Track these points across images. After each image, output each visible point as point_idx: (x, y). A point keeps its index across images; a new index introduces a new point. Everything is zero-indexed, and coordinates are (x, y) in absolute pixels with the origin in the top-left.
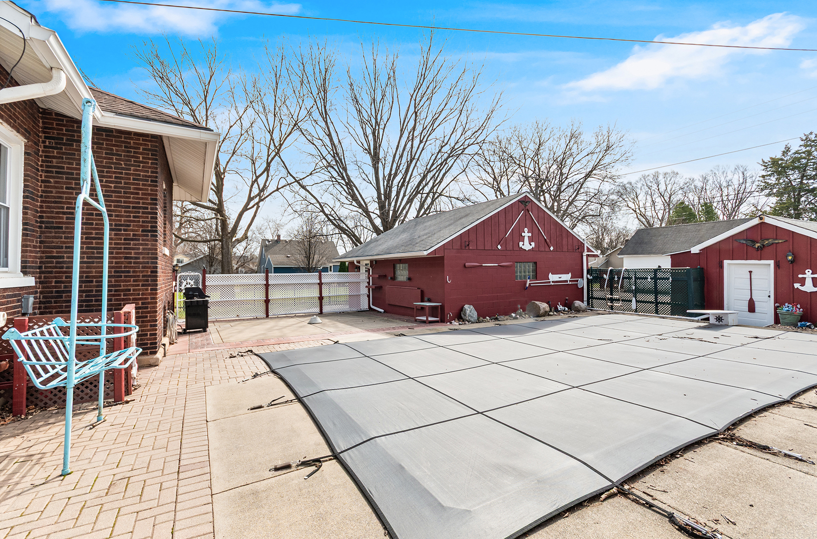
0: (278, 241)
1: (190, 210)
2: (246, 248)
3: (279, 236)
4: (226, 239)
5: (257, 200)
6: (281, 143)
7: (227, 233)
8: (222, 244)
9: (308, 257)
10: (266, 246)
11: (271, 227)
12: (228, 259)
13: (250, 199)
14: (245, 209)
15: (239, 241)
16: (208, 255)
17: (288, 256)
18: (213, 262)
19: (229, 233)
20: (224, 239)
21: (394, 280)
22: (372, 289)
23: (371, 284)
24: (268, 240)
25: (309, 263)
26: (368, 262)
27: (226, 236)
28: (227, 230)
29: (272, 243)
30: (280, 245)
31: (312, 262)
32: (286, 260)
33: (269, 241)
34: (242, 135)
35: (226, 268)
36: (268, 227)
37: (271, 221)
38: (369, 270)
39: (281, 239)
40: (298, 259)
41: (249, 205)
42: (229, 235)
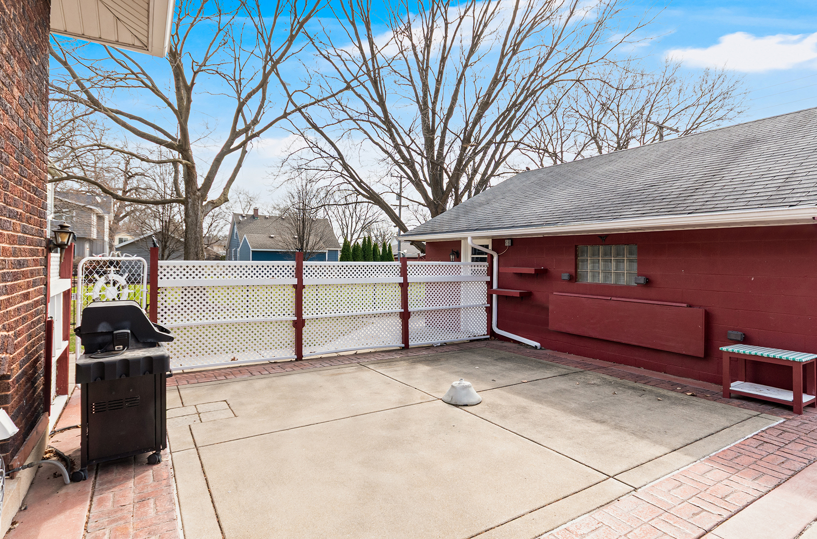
0: (255, 216)
1: (137, 174)
2: (211, 225)
3: (256, 210)
4: (194, 200)
5: (243, 138)
6: (294, 33)
7: (194, 189)
8: (186, 210)
9: (301, 239)
10: (239, 223)
11: (242, 200)
12: (195, 234)
13: (235, 134)
14: (227, 150)
15: (214, 204)
16: (160, 232)
17: (272, 236)
18: (167, 241)
19: (199, 190)
20: (190, 200)
21: (576, 281)
22: (498, 297)
23: (495, 286)
24: (242, 215)
25: (302, 246)
26: (489, 242)
27: (194, 194)
28: (195, 183)
29: (247, 219)
30: (258, 221)
31: (307, 245)
32: (269, 242)
33: (243, 217)
34: (220, 30)
35: (192, 250)
36: (238, 200)
37: (242, 193)
38: (492, 257)
39: (259, 214)
40: (285, 240)
41: (232, 143)
42: (198, 193)
